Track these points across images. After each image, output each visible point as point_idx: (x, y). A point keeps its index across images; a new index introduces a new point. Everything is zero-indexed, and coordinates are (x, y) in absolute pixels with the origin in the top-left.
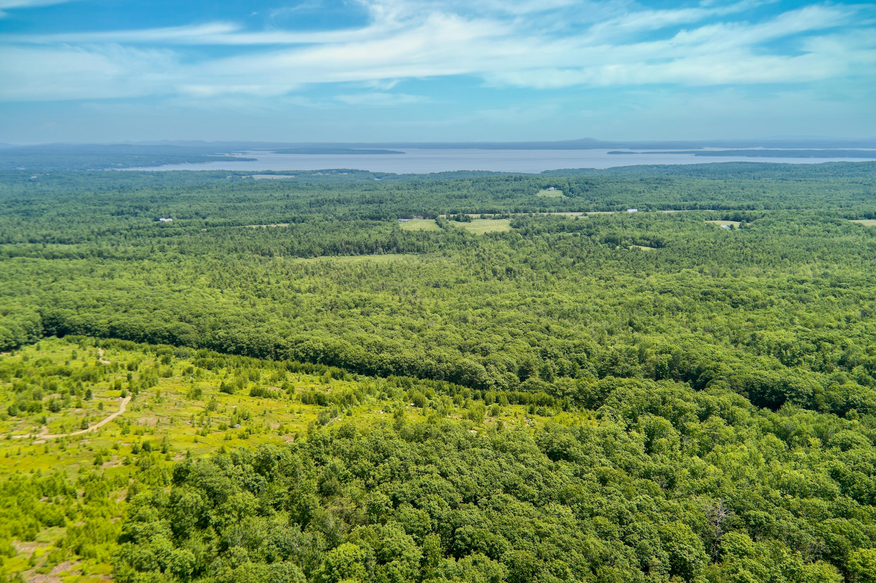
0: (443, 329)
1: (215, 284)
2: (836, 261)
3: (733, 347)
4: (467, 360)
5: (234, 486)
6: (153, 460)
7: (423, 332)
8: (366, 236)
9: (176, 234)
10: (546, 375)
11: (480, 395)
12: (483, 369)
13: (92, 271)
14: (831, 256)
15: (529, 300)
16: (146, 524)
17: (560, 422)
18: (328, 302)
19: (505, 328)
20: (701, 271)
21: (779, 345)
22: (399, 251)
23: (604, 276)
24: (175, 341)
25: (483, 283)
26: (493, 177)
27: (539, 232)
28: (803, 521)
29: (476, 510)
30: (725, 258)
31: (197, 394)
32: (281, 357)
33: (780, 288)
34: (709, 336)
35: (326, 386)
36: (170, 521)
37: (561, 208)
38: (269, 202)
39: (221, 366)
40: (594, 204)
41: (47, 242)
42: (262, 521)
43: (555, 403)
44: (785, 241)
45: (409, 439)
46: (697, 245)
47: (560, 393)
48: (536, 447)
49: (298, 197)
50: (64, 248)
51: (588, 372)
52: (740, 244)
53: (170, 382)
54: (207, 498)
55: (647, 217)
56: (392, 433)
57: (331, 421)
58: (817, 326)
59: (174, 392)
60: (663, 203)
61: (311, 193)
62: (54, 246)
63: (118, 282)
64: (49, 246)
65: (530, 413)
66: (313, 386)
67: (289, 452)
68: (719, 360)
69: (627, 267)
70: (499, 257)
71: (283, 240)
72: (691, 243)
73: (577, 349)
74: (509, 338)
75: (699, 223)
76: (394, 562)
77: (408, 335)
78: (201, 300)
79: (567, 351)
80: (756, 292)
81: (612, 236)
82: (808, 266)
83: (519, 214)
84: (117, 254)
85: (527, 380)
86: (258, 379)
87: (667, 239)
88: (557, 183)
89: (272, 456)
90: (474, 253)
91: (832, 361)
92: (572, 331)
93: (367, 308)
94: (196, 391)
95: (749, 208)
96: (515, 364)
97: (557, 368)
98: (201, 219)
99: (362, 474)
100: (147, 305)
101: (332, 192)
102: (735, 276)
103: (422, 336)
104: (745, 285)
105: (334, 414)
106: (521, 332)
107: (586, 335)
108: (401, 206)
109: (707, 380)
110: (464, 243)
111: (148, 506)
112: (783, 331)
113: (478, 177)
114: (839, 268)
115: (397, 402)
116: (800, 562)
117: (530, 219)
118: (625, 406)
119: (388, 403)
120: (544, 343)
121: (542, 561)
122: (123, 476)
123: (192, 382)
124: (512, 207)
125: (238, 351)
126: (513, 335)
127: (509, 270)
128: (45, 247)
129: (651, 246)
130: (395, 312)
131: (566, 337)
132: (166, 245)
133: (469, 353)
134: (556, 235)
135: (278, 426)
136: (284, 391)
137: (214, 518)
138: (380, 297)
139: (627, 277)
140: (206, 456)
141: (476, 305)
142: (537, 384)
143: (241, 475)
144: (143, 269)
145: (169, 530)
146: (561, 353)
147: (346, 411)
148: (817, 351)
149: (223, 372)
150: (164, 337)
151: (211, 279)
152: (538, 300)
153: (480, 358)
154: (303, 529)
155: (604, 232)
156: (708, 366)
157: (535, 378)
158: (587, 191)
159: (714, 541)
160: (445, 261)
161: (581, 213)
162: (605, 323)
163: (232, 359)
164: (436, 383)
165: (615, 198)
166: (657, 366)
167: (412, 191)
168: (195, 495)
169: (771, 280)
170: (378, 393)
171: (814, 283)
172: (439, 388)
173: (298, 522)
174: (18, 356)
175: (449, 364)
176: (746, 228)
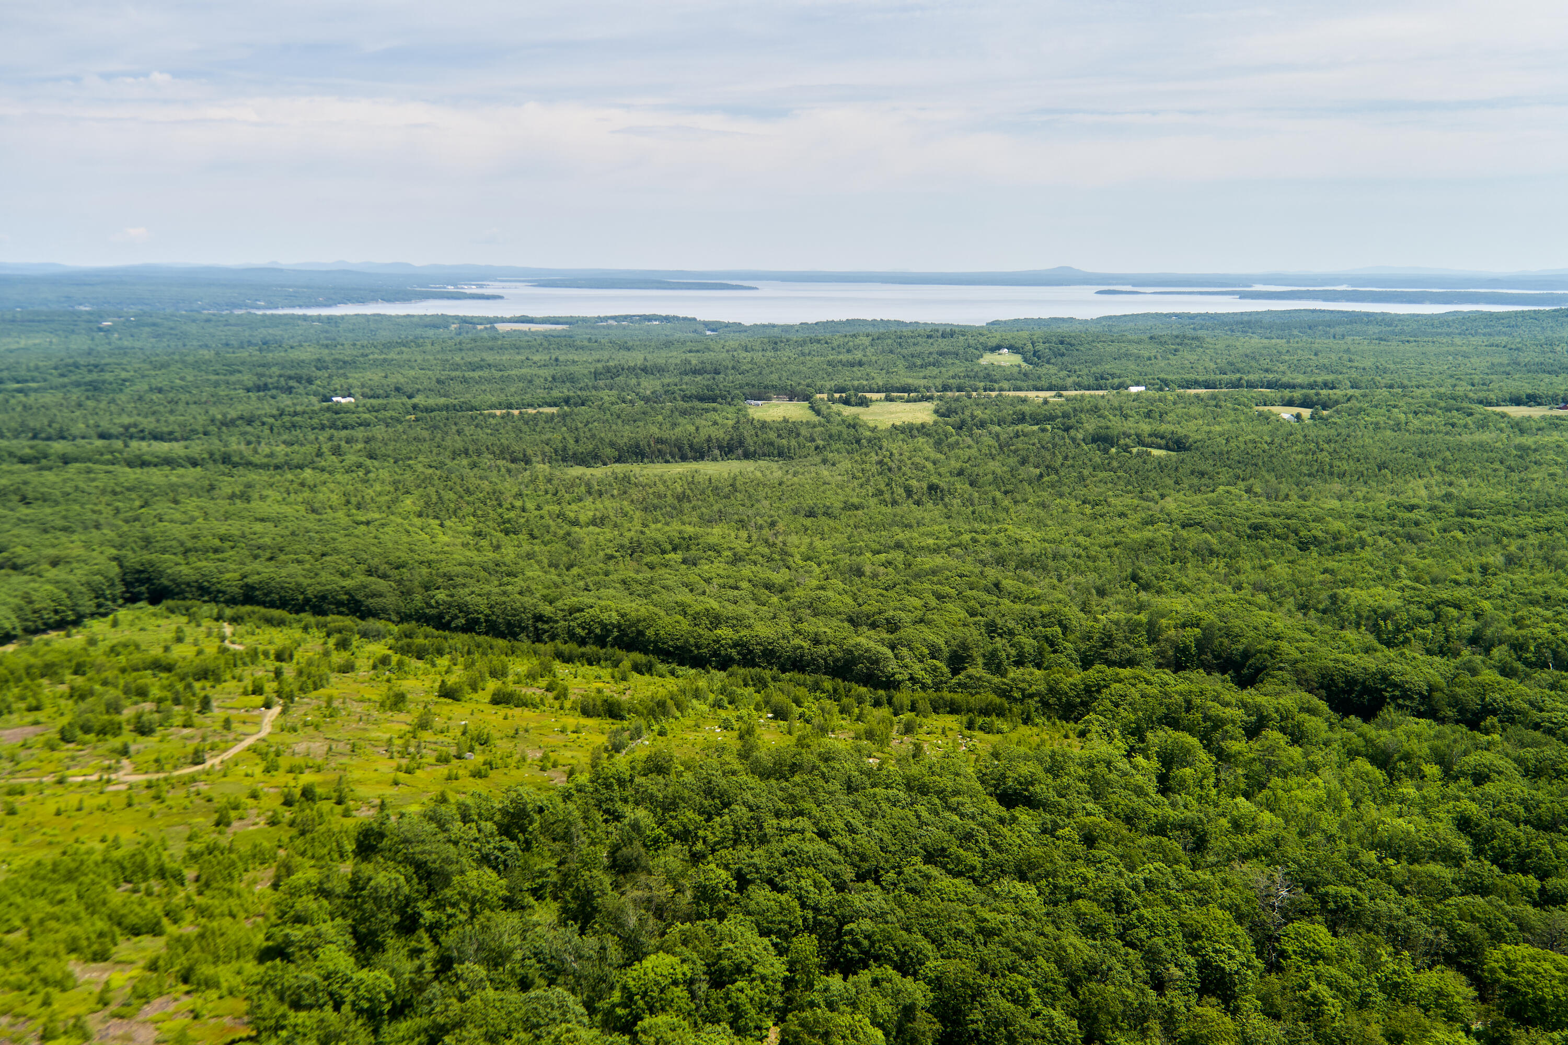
0: (822, 588)
1: (430, 511)
2: (1465, 473)
3: (1300, 615)
4: (862, 640)
5: (464, 860)
6: (321, 816)
7: (789, 593)
8: (692, 429)
9: (360, 425)
10: (994, 664)
11: (885, 699)
12: (890, 654)
13: (212, 488)
14: (1458, 465)
15: (966, 537)
16: (308, 928)
17: (1019, 743)
18: (626, 542)
19: (927, 585)
20: (1249, 490)
21: (1375, 612)
22: (747, 456)
23: (1090, 498)
24: (359, 610)
25: (889, 510)
26: (906, 331)
27: (982, 425)
28: (1413, 901)
29: (877, 894)
30: (1287, 469)
31: (398, 701)
32: (545, 637)
33: (1376, 519)
34: (1262, 598)
35: (622, 686)
36: (350, 921)
37: (1019, 383)
38: (524, 371)
39: (440, 652)
40: (1074, 378)
41: (131, 437)
42: (511, 920)
43: (1010, 710)
44: (1383, 441)
45: (765, 775)
46: (1243, 447)
47: (1017, 695)
48: (978, 786)
49: (574, 362)
50: (163, 448)
51: (1064, 659)
52: (1312, 446)
53: (350, 681)
54: (416, 880)
55: (1160, 400)
56: (736, 765)
57: (632, 745)
58: (1434, 581)
59: (358, 697)
60: (1187, 376)
61: (596, 355)
62: (144, 444)
63: (260, 507)
64: (134, 444)
65: (969, 728)
66: (600, 685)
67: (559, 800)
68: (1278, 638)
69: (1129, 483)
70: (916, 466)
71: (549, 435)
72: (1233, 444)
73: (1046, 620)
74: (933, 602)
75: (1245, 410)
76: (739, 984)
77: (763, 598)
78: (405, 538)
79: (1030, 623)
80: (1337, 525)
81: (1103, 432)
82: (1421, 482)
83: (949, 394)
84: (256, 459)
85: (963, 673)
86: (504, 674)
87: (1194, 436)
88: (1013, 342)
89: (530, 807)
90: (875, 458)
91: (1459, 638)
92: (1038, 591)
93: (693, 553)
94: (396, 695)
95: (1326, 385)
96: (943, 646)
97: (1013, 652)
98: (405, 399)
99: (684, 836)
100: (310, 547)
101: (634, 354)
102: (1304, 498)
103: (787, 599)
104: (1320, 513)
105: (637, 734)
106: (953, 592)
107: (1061, 596)
108: (750, 378)
109: (1259, 671)
110: (858, 441)
111: (312, 897)
112: (1380, 589)
113: (882, 330)
114: (1470, 485)
115: (744, 712)
116: (1408, 969)
117: (968, 402)
118: (1125, 714)
119: (729, 714)
120: (991, 611)
121: (988, 976)
122: (266, 844)
123: (389, 681)
124: (938, 382)
125: (470, 627)
126: (940, 597)
127: (932, 488)
128: (126, 446)
129: (1167, 448)
130: (741, 559)
131: (1028, 600)
132: (343, 443)
133: (865, 628)
134: (1011, 429)
135: (539, 755)
136: (550, 696)
137: (427, 914)
138: (715, 534)
139: (1128, 500)
140: (414, 808)
141: (877, 547)
142: (979, 679)
143: (476, 840)
144: (302, 484)
145: (348, 937)
146: (1020, 627)
147: (656, 727)
148: (1435, 621)
149: (443, 662)
150: (340, 604)
151: (422, 503)
152: (982, 538)
153: (885, 635)
154: (582, 932)
155: (1091, 425)
156: (1259, 647)
157: (977, 670)
158: (1063, 355)
159: (1270, 938)
160: (826, 473)
161: (1053, 393)
162: (1092, 576)
163: (460, 640)
164: (809, 679)
165: (1108, 367)
166: (1177, 647)
167: (769, 354)
168: (394, 875)
169: (1361, 504)
170: (712, 697)
171: (1432, 509)
172: (816, 687)
173: (575, 920)
174: (79, 637)
175: (832, 647)
176: (1321, 418)
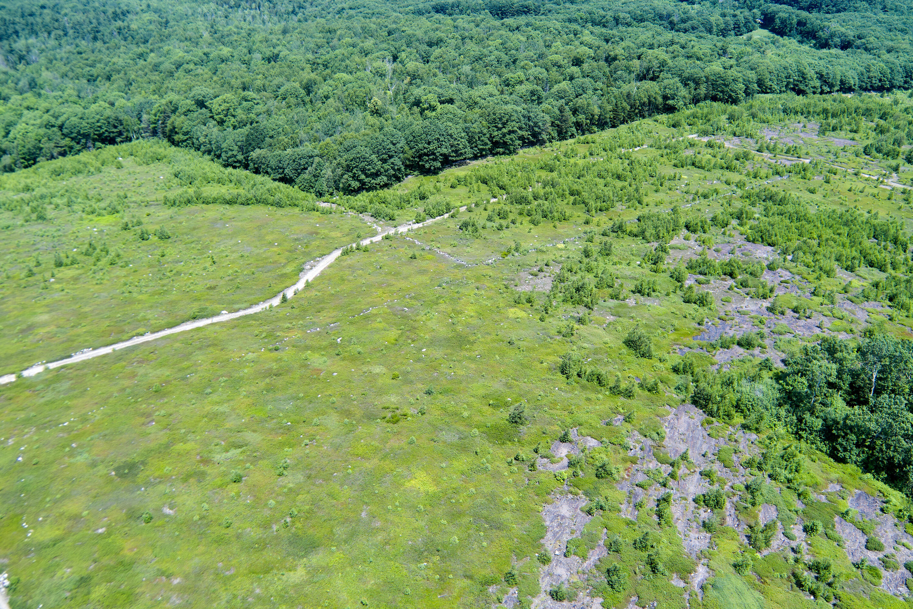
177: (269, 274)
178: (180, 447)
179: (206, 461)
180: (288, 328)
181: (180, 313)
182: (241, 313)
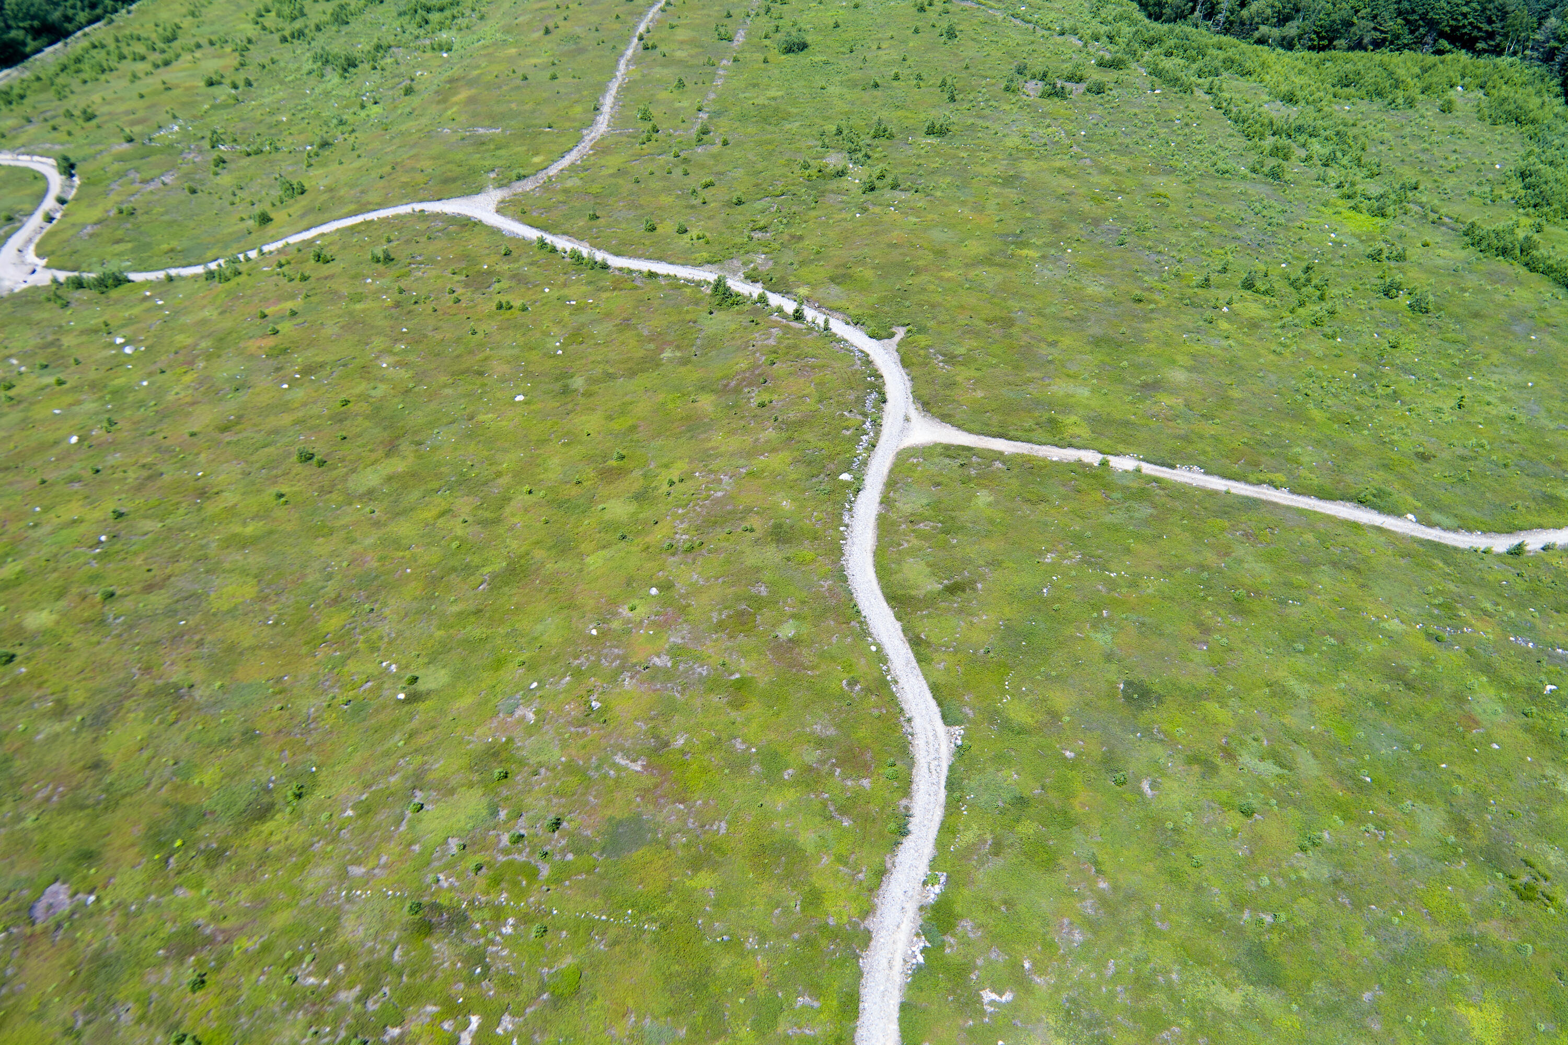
177: (1530, 481)
178: (1212, 707)
179: (1229, 755)
180: (1485, 612)
181: (1349, 479)
182: (1434, 534)
